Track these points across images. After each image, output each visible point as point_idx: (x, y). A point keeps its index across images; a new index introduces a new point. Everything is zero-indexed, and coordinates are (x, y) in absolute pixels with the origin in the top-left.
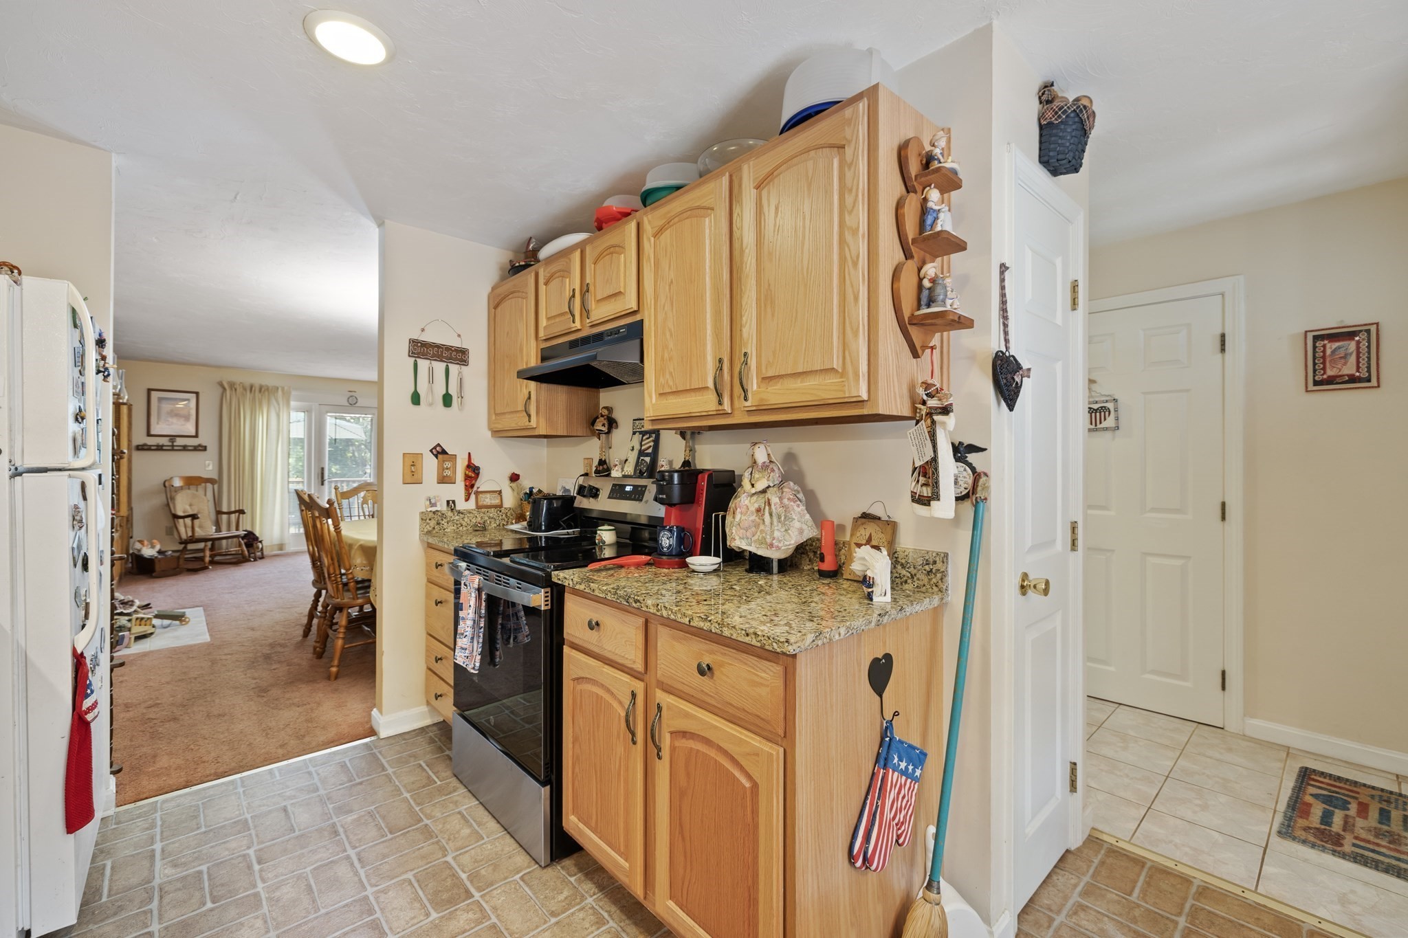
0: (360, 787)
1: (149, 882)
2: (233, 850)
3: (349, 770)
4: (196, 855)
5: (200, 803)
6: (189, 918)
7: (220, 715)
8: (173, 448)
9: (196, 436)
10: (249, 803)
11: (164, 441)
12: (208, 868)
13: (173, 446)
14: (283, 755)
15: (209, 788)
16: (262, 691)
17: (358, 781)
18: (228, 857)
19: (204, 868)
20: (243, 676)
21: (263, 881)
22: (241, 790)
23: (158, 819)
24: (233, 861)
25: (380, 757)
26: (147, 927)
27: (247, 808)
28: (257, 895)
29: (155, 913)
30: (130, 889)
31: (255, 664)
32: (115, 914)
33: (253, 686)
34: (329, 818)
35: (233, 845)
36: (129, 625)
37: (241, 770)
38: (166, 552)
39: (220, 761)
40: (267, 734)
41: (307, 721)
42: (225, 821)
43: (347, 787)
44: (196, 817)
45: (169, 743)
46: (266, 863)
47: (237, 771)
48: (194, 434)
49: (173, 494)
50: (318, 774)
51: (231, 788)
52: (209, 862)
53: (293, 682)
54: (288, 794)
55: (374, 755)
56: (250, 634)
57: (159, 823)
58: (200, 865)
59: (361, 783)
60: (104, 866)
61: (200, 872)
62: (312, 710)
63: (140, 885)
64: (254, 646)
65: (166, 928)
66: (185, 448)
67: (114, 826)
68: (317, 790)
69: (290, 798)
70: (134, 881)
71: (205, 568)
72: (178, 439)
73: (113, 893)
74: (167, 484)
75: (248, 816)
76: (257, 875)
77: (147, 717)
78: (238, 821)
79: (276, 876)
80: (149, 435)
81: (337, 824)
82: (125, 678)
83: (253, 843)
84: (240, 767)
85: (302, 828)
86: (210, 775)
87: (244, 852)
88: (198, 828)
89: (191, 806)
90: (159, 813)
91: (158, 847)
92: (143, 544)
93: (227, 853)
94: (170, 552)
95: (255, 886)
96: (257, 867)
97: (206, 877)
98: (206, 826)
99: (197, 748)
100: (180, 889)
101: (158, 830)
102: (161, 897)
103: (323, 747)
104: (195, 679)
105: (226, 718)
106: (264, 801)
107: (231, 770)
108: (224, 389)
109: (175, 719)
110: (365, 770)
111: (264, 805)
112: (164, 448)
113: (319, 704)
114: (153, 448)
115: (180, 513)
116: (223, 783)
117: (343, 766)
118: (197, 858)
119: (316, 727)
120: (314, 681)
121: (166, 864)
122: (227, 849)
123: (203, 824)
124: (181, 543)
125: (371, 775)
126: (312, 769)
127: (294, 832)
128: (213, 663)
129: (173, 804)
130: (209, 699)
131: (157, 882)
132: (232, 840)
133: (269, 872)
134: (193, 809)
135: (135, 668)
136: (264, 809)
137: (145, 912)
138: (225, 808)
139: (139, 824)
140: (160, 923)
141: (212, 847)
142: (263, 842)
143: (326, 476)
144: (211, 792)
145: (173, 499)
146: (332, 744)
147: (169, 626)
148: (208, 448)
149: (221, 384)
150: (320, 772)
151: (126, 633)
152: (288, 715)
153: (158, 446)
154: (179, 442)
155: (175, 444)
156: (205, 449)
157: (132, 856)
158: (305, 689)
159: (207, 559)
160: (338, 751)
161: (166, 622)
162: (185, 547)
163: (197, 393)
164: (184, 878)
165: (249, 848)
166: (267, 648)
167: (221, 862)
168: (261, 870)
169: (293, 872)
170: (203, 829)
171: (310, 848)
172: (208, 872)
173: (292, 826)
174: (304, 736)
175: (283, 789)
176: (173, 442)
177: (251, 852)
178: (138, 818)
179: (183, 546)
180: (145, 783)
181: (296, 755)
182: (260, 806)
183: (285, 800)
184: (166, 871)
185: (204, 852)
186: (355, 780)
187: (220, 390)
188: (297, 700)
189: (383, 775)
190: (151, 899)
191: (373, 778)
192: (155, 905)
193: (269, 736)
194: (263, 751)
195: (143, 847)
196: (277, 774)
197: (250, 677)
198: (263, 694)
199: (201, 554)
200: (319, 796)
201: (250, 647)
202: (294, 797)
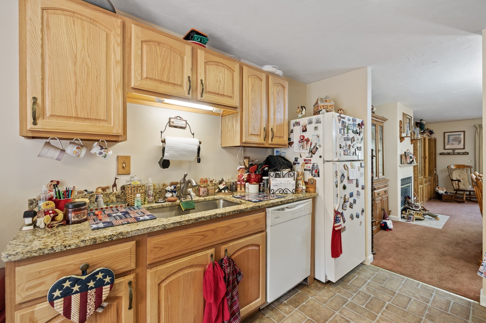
0: (448, 316)
1: (359, 288)
2: (384, 298)
3: (449, 306)
4: (374, 291)
5: (389, 277)
6: (357, 305)
7: (420, 255)
8: (454, 154)
9: (464, 149)
10: (401, 288)
11: (450, 151)
12: (373, 297)
13: (454, 153)
14: (428, 282)
15: (395, 275)
16: (443, 254)
17: (449, 313)
18: (380, 299)
19: (372, 296)
20: (441, 246)
21: (382, 314)
22: (403, 282)
23: (376, 274)
24: (380, 301)
25: (471, 312)
26: (348, 298)
27: (399, 289)
28: (376, 316)
29: (353, 296)
30: (354, 286)
31: (450, 244)
32: (347, 289)
33: (441, 251)
34: (422, 315)
35: (385, 296)
36: (413, 214)
37: (409, 276)
38: (448, 193)
39: (406, 269)
40: (430, 271)
41: (450, 276)
42: (390, 288)
43: (441, 311)
44: (384, 281)
45: (397, 255)
46: (388, 310)
47: (408, 276)
48: (463, 148)
49: (452, 171)
50: (435, 297)
51: (401, 280)
52: (375, 295)
53: (459, 258)
54: (416, 295)
55: (469, 310)
56: (460, 232)
57: (375, 275)
58: (372, 294)
59: (449, 315)
60: (356, 276)
61: (370, 296)
62: (457, 273)
63: (357, 287)
64: (457, 237)
65: (351, 302)
66: (459, 154)
67: (366, 268)
68: (428, 302)
69: (416, 297)
70: (357, 285)
71: (463, 202)
72: (456, 150)
73: (351, 284)
74: (448, 167)
75: (397, 292)
76: (382, 311)
77: (399, 244)
78: (393, 291)
79: (386, 317)
80: (445, 149)
81: (423, 320)
82: (404, 230)
83: (390, 301)
84: (410, 275)
85: (410, 310)
86: (399, 271)
87: (386, 301)
88: (382, 284)
89: (386, 277)
90: (377, 273)
91: (369, 281)
92: (439, 189)
93: (381, 297)
94: (449, 193)
95: (378, 313)
96: (384, 309)
97: (370, 298)
98: (384, 285)
99: (403, 261)
100: (362, 296)
101: (373, 277)
102: (357, 294)
103: (447, 290)
104: (424, 239)
105: (421, 257)
106: (407, 292)
107: (406, 274)
108: (477, 128)
109: (405, 249)
110: (457, 312)
111: (405, 293)
112: (450, 154)
113: (462, 272)
114: (446, 154)
115: (454, 179)
116: (400, 277)
117: (449, 303)
118: (373, 292)
119: (452, 280)
120: (470, 262)
121: (366, 287)
122: (382, 296)
123: (384, 284)
124: (454, 190)
125: (458, 315)
126: (434, 294)
127: (406, 309)
128: (434, 237)
129: (383, 273)
130: (421, 248)
131: (360, 289)
132: (386, 295)
133: (386, 313)
134: (386, 278)
135: (409, 228)
136: (404, 294)
137: (351, 294)
138: (394, 284)
139: (371, 272)
140: (351, 300)
141: (379, 292)
142: (393, 303)
144: (395, 277)
145: (451, 173)
146: (452, 291)
147: (431, 219)
148: (469, 153)
149: (475, 126)
150: (436, 297)
151: (412, 216)
152: (445, 269)
153: (448, 153)
154: (457, 151)
155: (455, 152)
156: (468, 154)
157: (362, 279)
158: (462, 263)
159: (465, 199)
160: (452, 295)
161: (431, 217)
162: (456, 193)
163: (464, 132)
164: (366, 294)
165: (388, 301)
166: (461, 240)
167: (377, 298)
168: (384, 311)
169: (392, 320)
170: (382, 286)
171: (405, 319)
172: (372, 298)
173: (407, 307)
174: (443, 280)
175: (417, 292)
176: (454, 152)
177: (387, 303)
178: (372, 270)
179: (455, 192)
180: (381, 262)
181: (433, 285)
182: (404, 292)
183: (413, 296)
184: (364, 289)
185: (377, 292)
186: (448, 311)
187: (475, 128)
188: (454, 265)
189: (464, 320)
190: (355, 292)
191: (457, 317)
192: (355, 294)
193: (429, 272)
194: (423, 275)
195: (366, 278)
196: (420, 286)
197: (443, 248)
198: (442, 256)
199: (462, 196)
200: (427, 305)
201: (455, 237)
202: (417, 298)
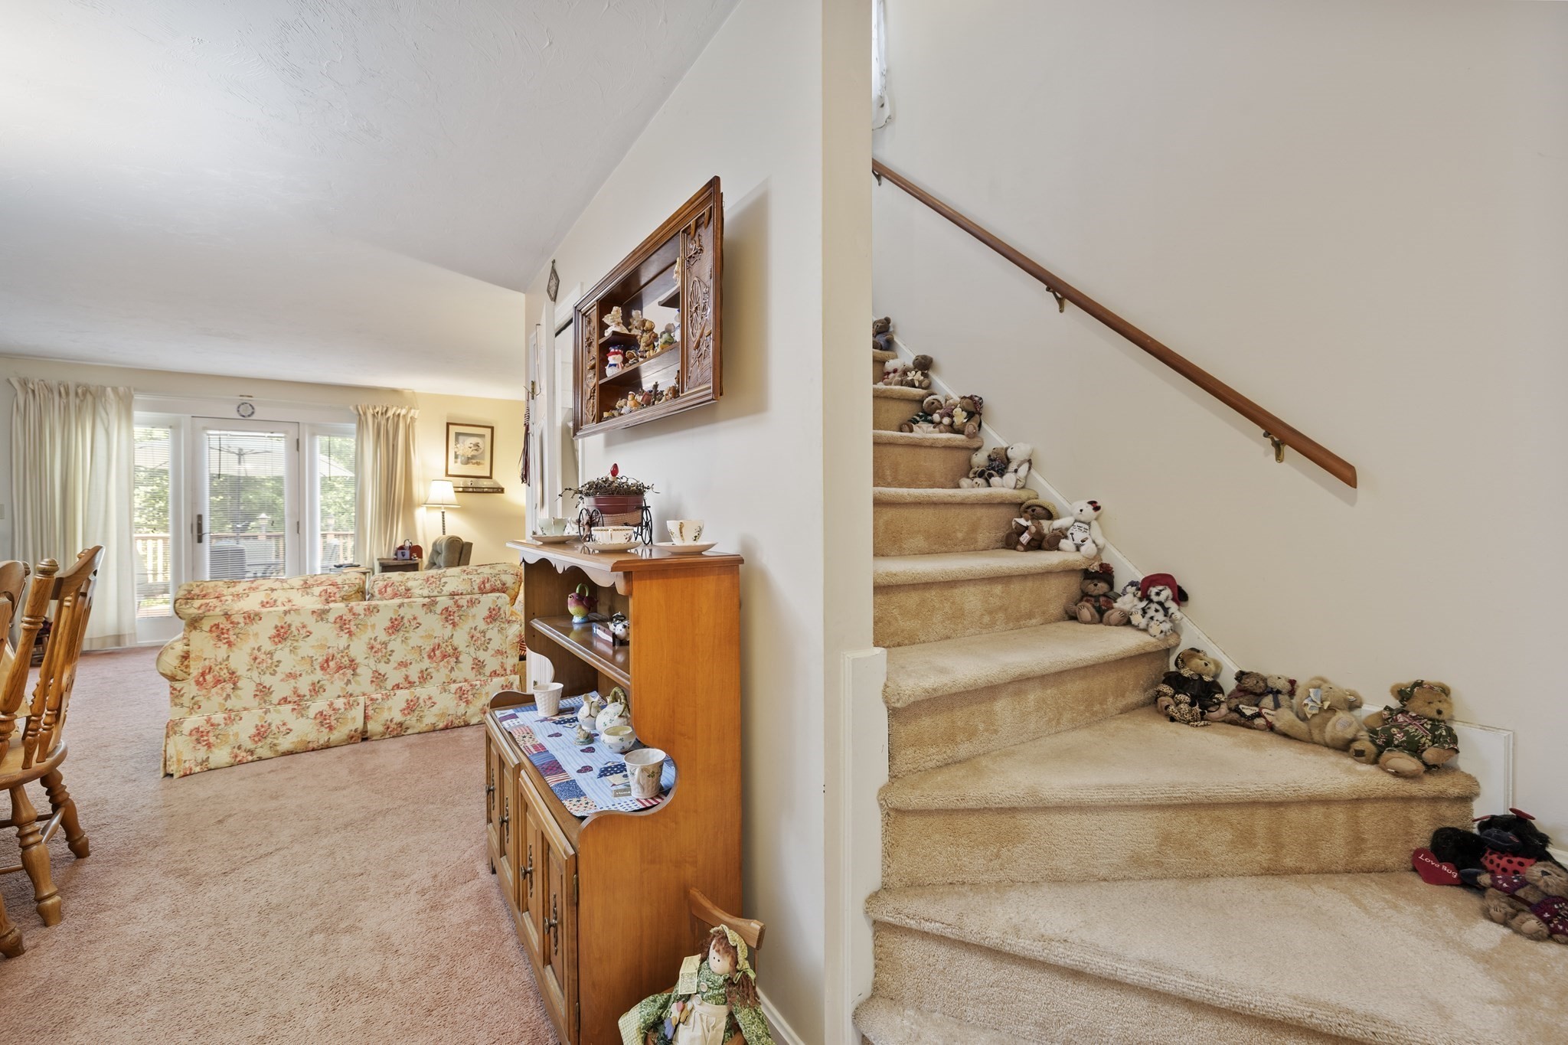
108: (16, 390)
143: (206, 528)
187: (13, 392)
